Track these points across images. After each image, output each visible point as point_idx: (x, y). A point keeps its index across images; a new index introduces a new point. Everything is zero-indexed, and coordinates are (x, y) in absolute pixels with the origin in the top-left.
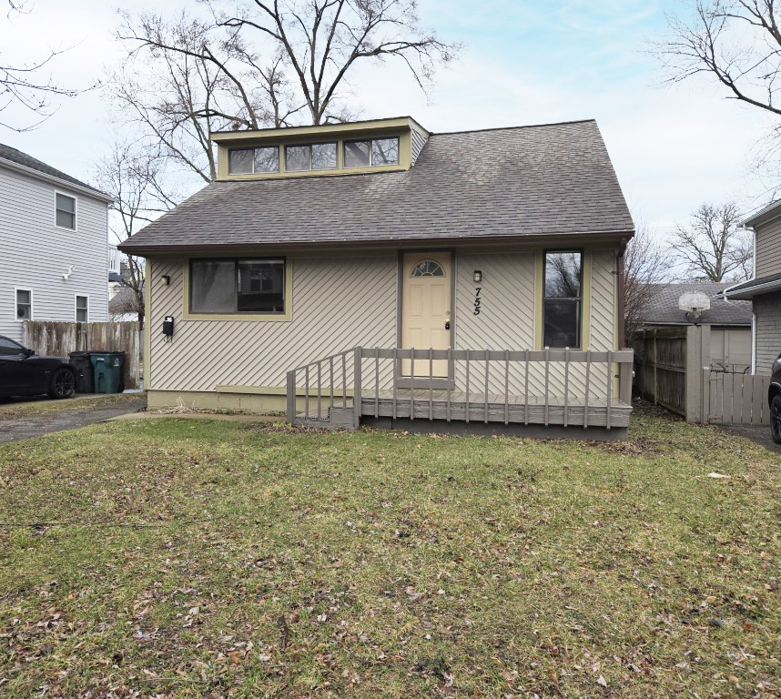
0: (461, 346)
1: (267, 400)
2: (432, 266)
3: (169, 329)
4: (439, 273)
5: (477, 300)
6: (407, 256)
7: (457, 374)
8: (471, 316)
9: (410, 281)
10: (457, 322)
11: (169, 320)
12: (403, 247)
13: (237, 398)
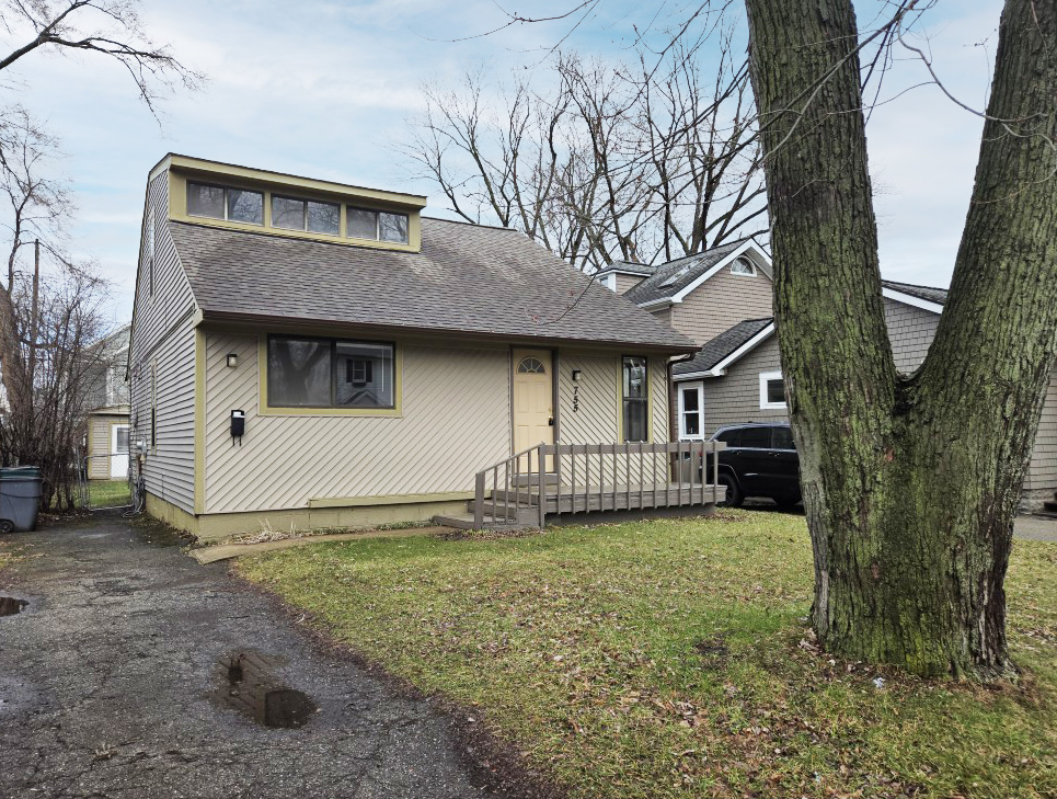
0: (564, 440)
1: (373, 512)
2: (536, 363)
3: (238, 428)
4: (541, 371)
5: (576, 398)
6: (515, 351)
7: (562, 469)
8: (571, 412)
9: (519, 377)
10: (561, 419)
11: (237, 415)
12: (513, 342)
13: (335, 514)
